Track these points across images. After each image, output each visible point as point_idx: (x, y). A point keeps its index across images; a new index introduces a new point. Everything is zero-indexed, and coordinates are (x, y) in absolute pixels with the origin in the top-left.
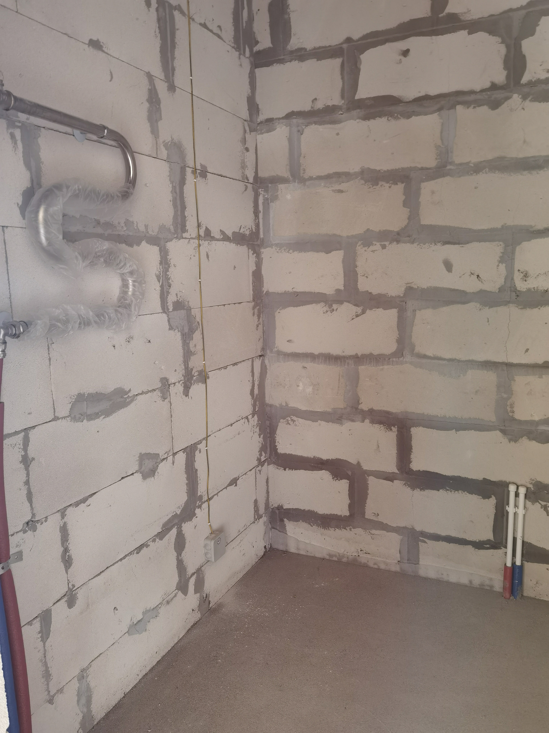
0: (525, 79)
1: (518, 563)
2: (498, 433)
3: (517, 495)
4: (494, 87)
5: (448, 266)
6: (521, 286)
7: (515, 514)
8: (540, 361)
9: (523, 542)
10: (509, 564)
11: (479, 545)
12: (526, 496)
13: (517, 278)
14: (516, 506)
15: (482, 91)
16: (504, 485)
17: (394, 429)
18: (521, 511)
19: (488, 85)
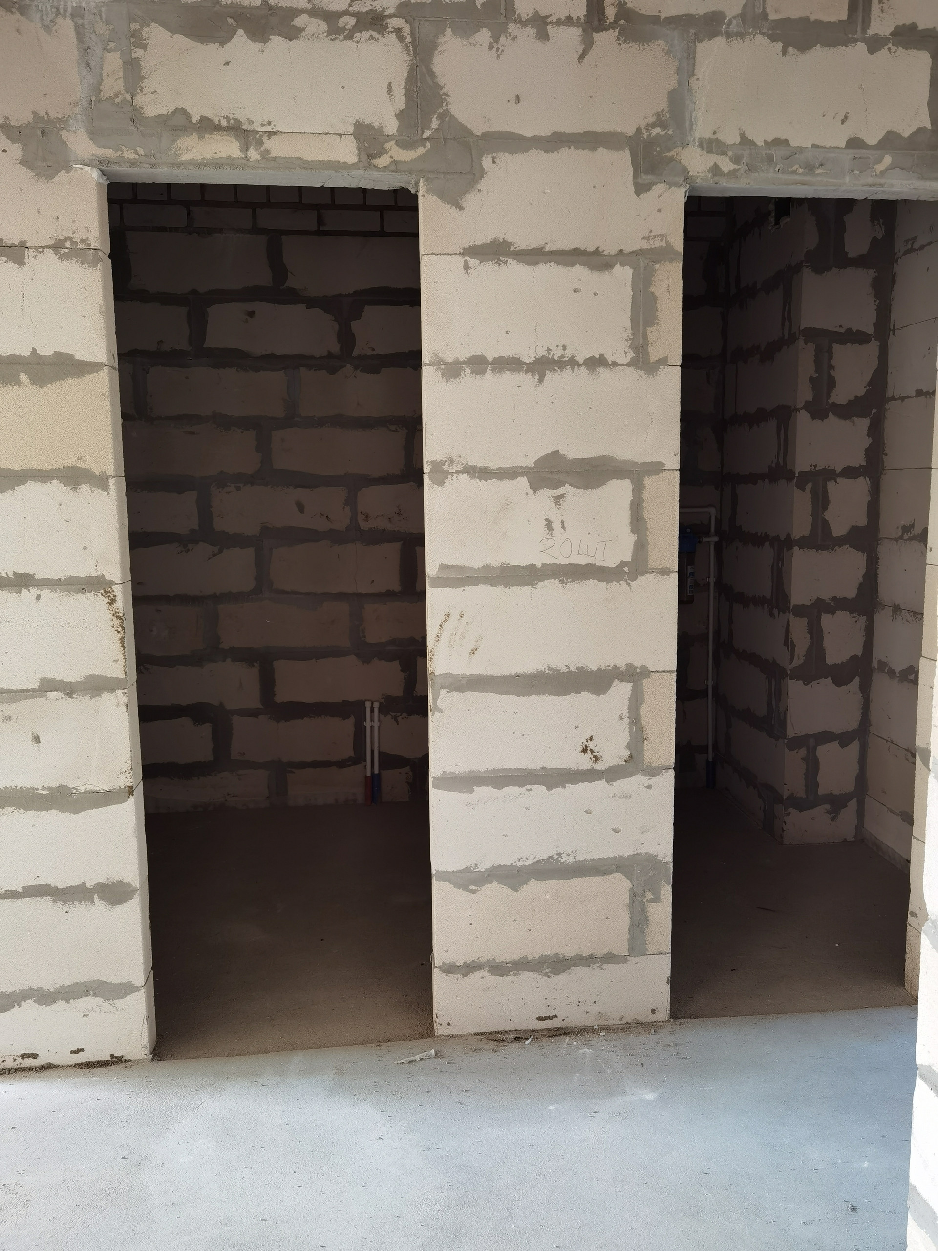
0: (355, 353)
1: (376, 771)
2: (353, 657)
3: (372, 711)
4: (330, 355)
5: (301, 507)
6: (364, 526)
7: (372, 727)
8: (384, 591)
9: (379, 752)
10: (369, 774)
11: (342, 764)
12: (380, 711)
13: (360, 518)
14: (372, 720)
15: (321, 357)
16: (361, 704)
17: (256, 665)
18: (376, 724)
19: (325, 354)
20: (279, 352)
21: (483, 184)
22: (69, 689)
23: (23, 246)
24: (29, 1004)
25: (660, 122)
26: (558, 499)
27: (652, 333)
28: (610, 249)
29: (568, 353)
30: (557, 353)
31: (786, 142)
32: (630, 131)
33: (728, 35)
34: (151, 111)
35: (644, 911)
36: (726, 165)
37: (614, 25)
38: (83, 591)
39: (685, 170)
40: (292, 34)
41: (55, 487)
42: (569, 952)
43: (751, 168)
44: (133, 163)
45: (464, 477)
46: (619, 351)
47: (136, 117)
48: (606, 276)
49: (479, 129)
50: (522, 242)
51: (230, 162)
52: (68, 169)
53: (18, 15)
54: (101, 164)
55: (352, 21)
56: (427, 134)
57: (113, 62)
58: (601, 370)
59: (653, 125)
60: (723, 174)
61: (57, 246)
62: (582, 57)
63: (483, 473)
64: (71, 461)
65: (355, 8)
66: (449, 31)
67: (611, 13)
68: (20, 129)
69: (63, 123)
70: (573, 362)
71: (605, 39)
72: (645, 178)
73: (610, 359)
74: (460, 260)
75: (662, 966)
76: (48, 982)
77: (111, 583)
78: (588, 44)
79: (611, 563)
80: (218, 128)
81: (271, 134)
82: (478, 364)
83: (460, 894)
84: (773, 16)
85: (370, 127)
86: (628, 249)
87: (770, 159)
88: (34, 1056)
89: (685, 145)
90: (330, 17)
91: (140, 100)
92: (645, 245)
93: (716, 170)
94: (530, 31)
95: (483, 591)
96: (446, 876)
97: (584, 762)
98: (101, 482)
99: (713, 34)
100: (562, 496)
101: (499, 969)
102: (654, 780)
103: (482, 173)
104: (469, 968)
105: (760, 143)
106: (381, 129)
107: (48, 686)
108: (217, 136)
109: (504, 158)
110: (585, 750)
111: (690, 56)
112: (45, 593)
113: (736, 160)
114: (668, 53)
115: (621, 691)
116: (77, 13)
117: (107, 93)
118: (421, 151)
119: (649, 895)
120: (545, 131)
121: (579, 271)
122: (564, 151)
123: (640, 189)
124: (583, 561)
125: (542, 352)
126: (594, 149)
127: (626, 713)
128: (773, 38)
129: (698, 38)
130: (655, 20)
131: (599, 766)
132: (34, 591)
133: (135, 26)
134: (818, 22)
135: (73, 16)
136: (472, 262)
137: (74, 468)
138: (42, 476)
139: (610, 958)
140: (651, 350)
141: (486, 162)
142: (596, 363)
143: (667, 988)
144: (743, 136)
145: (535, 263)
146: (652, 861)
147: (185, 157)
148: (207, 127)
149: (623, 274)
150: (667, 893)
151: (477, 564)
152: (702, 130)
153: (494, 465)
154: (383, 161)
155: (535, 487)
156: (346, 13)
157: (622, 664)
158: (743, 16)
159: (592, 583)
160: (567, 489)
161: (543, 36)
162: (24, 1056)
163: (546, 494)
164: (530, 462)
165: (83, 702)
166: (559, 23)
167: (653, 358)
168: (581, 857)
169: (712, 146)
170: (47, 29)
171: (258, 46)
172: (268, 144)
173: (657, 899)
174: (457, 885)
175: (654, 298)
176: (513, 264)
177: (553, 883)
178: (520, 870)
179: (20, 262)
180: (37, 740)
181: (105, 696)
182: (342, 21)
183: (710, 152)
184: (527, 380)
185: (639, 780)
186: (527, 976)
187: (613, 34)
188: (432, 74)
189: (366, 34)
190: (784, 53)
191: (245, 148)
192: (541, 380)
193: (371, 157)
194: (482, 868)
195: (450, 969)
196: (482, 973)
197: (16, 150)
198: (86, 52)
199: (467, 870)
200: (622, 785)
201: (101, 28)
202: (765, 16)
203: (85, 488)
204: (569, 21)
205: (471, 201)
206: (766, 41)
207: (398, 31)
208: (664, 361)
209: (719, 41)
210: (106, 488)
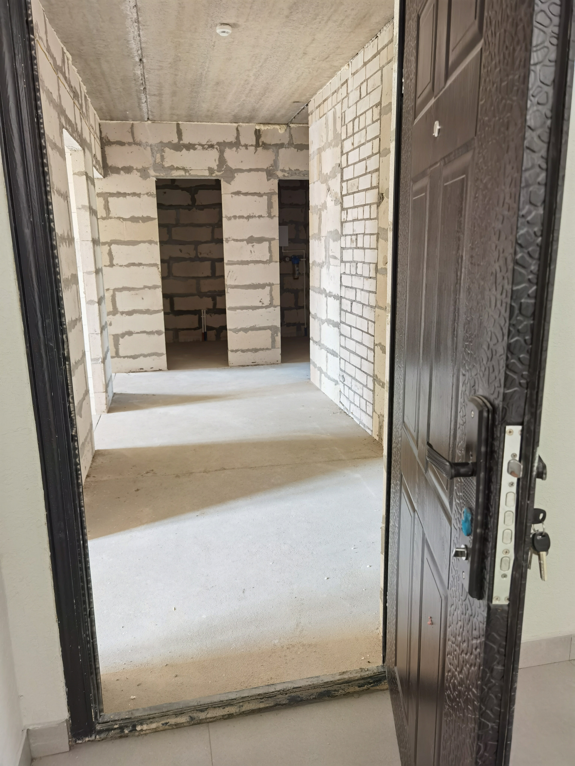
0: (196, 204)
1: (205, 331)
2: (197, 296)
3: (204, 313)
4: (189, 205)
5: (181, 251)
6: (200, 256)
8: (206, 276)
9: (206, 326)
10: (203, 332)
11: (195, 329)
12: (206, 313)
13: (199, 254)
15: (186, 206)
16: (200, 311)
17: (169, 299)
18: (205, 317)
19: (187, 204)
20: (173, 204)
21: (235, 179)
22: (149, 288)
23: (140, 194)
24: (142, 357)
25: (272, 166)
26: (253, 246)
27: (272, 210)
28: (262, 192)
29: (254, 215)
30: (252, 215)
31: (298, 170)
32: (266, 168)
33: (285, 148)
34: (166, 165)
35: (274, 338)
36: (286, 175)
37: (261, 146)
38: (152, 266)
39: (278, 176)
40: (195, 149)
41: (147, 244)
42: (258, 347)
43: (292, 175)
44: (162, 176)
45: (233, 241)
46: (265, 214)
47: (163, 167)
48: (262, 198)
49: (234, 168)
50: (244, 191)
51: (183, 176)
52: (149, 178)
53: (139, 146)
54: (156, 176)
55: (207, 146)
56: (223, 169)
57: (158, 155)
58: (261, 218)
59: (270, 167)
60: (285, 176)
61: (147, 194)
62: (255, 153)
63: (237, 240)
64: (150, 239)
65: (208, 144)
66: (227, 148)
67: (261, 144)
68: (140, 170)
69: (148, 168)
70: (255, 216)
71: (260, 149)
72: (269, 178)
73: (263, 216)
74: (231, 195)
75: (279, 351)
76: (146, 353)
77: (158, 265)
78: (256, 150)
79: (265, 260)
80: (180, 169)
81: (191, 170)
82: (235, 217)
83: (234, 334)
84: (295, 144)
85: (211, 168)
86: (266, 192)
87: (296, 173)
88: (143, 369)
89: (277, 171)
90: (203, 146)
91: (164, 163)
92: (270, 191)
93: (284, 176)
94: (244, 148)
95: (237, 266)
96: (230, 330)
97: (260, 305)
98: (156, 243)
99: (282, 147)
100: (254, 245)
101: (243, 351)
102: (276, 309)
103: (235, 177)
104: (236, 351)
105: (293, 170)
106: (213, 168)
107: (145, 287)
108: (180, 171)
109: (240, 174)
110: (260, 302)
111: (278, 152)
112: (145, 267)
113: (288, 174)
114: (273, 152)
115: (268, 288)
116: (151, 146)
117: (157, 162)
118: (222, 173)
119: (275, 335)
120: (248, 168)
121: (256, 197)
122: (252, 172)
123: (268, 180)
124: (259, 259)
125: (248, 214)
126: (258, 172)
127: (269, 293)
128: (295, 148)
129: (279, 148)
130: (270, 145)
131: (263, 305)
132: (142, 266)
133: (163, 148)
134: (304, 144)
135: (150, 146)
136: (233, 195)
137: (151, 240)
138: (144, 242)
139: (267, 349)
140: (272, 214)
141: (236, 175)
142: (260, 217)
143: (280, 356)
144: (289, 168)
145: (246, 196)
146: (276, 327)
147: (173, 175)
148: (178, 169)
149: (265, 198)
150: (279, 334)
151: (236, 260)
152: (281, 167)
153: (239, 239)
154: (214, 175)
155: (248, 243)
156: (206, 145)
157: (268, 283)
158: (288, 144)
159: (261, 264)
160: (254, 244)
161: (247, 149)
162: (141, 369)
163: (250, 245)
164: (247, 238)
165: (152, 290)
166: (250, 146)
167: (272, 216)
168: (260, 326)
169: (283, 171)
170: (145, 149)
171: (188, 152)
172: (190, 172)
173: (277, 336)
174: (234, 332)
175: (272, 203)
176: (242, 195)
177: (254, 332)
178: (247, 328)
179: (140, 197)
180: (143, 299)
181: (157, 289)
182: (205, 146)
183: (283, 172)
184: (245, 220)
185: (272, 308)
186: (249, 353)
187: (261, 148)
188: (224, 157)
189: (210, 149)
190: (297, 151)
191: (185, 173)
192: (248, 220)
193: (212, 174)
194: (239, 328)
195: (232, 351)
196: (239, 352)
197: (139, 174)
198: (153, 153)
199: (235, 328)
200: (269, 310)
201: (156, 149)
202: (293, 143)
203: (153, 244)
204: (252, 145)
205: (232, 183)
206: (293, 149)
207: (217, 148)
208: (275, 216)
209: (284, 149)
210: (157, 244)
